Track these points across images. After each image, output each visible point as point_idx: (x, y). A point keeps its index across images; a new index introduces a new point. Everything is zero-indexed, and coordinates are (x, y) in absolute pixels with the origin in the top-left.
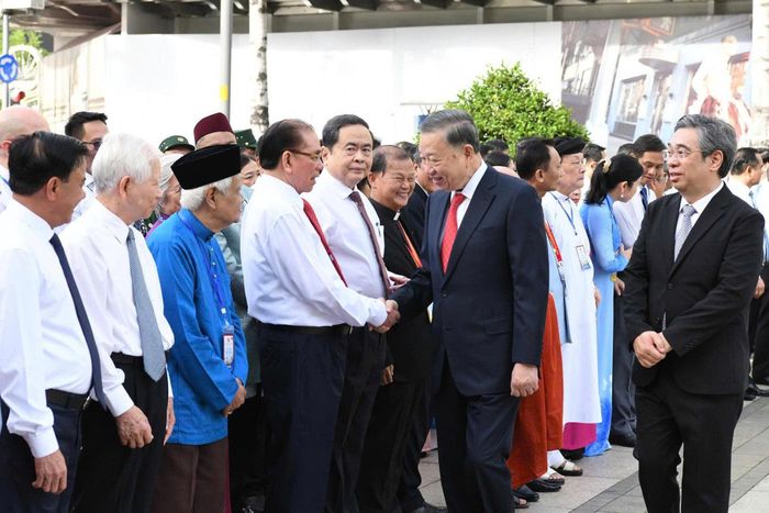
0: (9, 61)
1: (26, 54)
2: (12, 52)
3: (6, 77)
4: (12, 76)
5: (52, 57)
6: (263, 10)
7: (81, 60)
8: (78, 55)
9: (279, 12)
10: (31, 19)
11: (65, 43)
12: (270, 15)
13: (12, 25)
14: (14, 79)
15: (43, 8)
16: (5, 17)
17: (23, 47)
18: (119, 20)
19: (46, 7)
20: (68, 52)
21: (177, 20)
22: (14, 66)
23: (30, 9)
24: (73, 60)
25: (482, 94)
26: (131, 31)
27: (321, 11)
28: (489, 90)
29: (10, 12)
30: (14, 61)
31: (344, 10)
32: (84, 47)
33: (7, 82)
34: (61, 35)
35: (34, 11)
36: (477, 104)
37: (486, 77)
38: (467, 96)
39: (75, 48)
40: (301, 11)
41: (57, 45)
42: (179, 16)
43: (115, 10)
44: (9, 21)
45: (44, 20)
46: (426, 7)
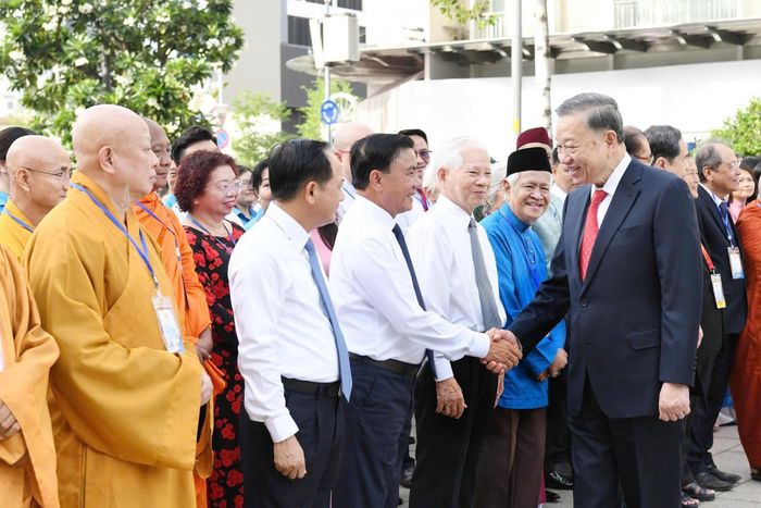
0: (331, 105)
1: (344, 100)
2: (333, 98)
3: (328, 120)
4: (333, 118)
5: (366, 101)
6: (547, 55)
7: (391, 104)
8: (388, 99)
9: (561, 57)
10: (348, 70)
11: (378, 89)
12: (553, 60)
13: (333, 76)
14: (334, 122)
15: (358, 60)
16: (327, 68)
17: (341, 95)
18: (422, 68)
19: (361, 60)
20: (380, 97)
21: (472, 66)
22: (335, 110)
23: (348, 61)
24: (384, 104)
25: (745, 119)
26: (434, 77)
27: (597, 54)
28: (752, 116)
29: (331, 65)
30: (335, 105)
31: (617, 53)
32: (393, 92)
33: (330, 124)
34: (373, 83)
35: (351, 62)
36: (742, 129)
37: (749, 105)
38: (731, 123)
39: (386, 93)
40: (580, 55)
41: (370, 91)
42: (474, 63)
43: (419, 59)
44: (330, 72)
45: (359, 70)
46: (691, 47)
